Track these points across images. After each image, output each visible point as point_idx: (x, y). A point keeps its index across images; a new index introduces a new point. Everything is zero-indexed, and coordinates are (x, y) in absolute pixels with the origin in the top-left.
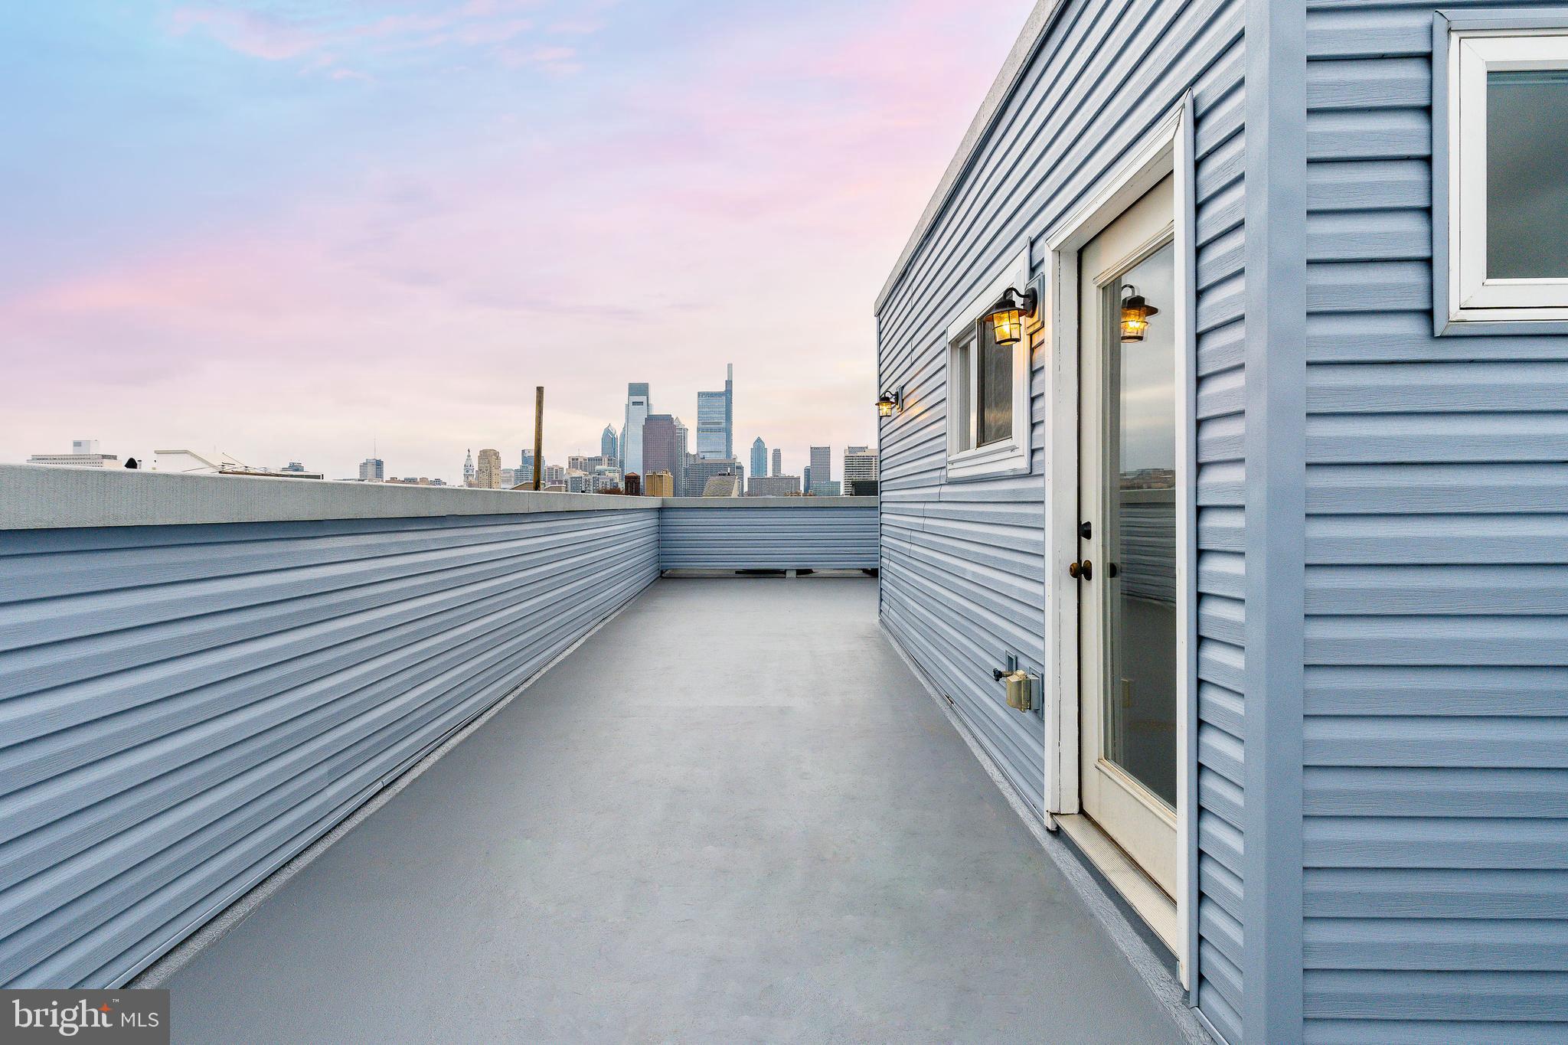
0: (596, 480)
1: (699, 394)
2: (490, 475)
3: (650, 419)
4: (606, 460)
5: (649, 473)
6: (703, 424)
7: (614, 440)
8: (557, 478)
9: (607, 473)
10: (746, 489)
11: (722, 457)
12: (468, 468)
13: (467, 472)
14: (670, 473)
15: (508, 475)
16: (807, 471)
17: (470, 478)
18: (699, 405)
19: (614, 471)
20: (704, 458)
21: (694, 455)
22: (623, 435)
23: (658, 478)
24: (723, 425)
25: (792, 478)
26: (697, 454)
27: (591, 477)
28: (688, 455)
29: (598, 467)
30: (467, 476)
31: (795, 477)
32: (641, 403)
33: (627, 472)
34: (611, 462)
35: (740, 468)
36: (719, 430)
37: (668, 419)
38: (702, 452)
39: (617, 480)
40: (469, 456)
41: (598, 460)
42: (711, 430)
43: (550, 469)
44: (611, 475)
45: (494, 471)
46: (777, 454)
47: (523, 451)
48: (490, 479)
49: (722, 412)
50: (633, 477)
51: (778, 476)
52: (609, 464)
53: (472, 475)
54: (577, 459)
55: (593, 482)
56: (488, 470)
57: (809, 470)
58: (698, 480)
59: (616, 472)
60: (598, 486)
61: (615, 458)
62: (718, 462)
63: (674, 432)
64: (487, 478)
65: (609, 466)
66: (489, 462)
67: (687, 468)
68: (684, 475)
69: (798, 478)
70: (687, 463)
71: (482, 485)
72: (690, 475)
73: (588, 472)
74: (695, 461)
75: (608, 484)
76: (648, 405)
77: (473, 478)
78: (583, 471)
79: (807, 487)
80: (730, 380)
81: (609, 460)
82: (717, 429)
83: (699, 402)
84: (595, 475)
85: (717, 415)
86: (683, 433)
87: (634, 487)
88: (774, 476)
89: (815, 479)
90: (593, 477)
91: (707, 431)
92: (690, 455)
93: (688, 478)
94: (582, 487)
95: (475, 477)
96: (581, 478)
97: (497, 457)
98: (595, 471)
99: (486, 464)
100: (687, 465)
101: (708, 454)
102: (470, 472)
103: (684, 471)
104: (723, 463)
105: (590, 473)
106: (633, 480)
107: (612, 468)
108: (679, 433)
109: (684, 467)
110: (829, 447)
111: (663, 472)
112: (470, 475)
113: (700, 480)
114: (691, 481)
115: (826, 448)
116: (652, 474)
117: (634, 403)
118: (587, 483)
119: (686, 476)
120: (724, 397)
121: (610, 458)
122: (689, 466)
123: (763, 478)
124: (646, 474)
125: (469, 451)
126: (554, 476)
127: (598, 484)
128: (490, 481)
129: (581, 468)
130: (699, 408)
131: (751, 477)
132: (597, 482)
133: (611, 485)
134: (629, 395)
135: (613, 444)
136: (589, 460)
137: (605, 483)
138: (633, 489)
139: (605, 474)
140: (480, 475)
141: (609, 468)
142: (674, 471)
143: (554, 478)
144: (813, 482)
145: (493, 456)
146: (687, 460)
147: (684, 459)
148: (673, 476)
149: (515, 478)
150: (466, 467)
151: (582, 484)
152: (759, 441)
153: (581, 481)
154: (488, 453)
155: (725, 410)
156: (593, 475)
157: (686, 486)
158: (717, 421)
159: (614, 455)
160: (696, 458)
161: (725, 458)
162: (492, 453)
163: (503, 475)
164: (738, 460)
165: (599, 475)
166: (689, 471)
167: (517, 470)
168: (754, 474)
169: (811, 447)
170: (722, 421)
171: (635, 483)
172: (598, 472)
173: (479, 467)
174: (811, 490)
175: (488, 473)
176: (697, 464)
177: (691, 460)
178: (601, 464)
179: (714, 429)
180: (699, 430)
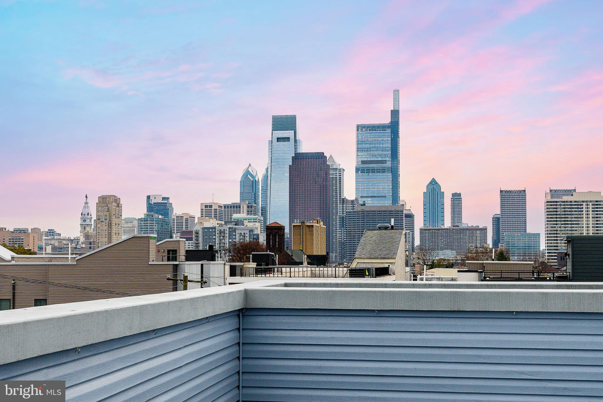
0: (232, 231)
1: (358, 127)
2: (110, 225)
3: (298, 158)
4: (245, 207)
5: (297, 223)
6: (363, 162)
7: (254, 183)
8: (187, 227)
9: (246, 223)
10: (417, 243)
11: (387, 203)
12: (85, 217)
13: (85, 221)
14: (322, 223)
15: (130, 225)
16: (496, 221)
17: (88, 229)
18: (358, 141)
19: (255, 221)
20: (364, 205)
21: (352, 201)
22: (266, 177)
23: (308, 229)
24: (389, 164)
25: (477, 229)
26: (356, 199)
27: (226, 228)
28: (344, 201)
29: (235, 216)
30: (84, 227)
31: (481, 227)
32: (287, 139)
33: (270, 221)
34: (251, 210)
35: (410, 216)
36: (383, 171)
37: (320, 156)
38: (362, 197)
39: (256, 232)
40: (86, 203)
41: (236, 207)
42: (373, 171)
43: (180, 218)
44: (250, 225)
45: (114, 221)
46: (457, 198)
47: (148, 197)
48: (109, 229)
49: (387, 149)
50: (276, 229)
51: (458, 226)
52: (249, 213)
53: (89, 225)
54: (211, 206)
55: (229, 233)
56: (107, 221)
57: (498, 219)
58: (357, 231)
59: (256, 222)
60: (235, 238)
61: (256, 205)
62: (380, 211)
63: (327, 173)
64: (106, 228)
65: (248, 214)
66: (108, 210)
67: (343, 218)
68: (340, 225)
69: (485, 230)
70: (343, 211)
71: (100, 236)
72: (347, 225)
73: (223, 223)
74: (353, 209)
75: (246, 235)
76: (296, 141)
77: (91, 228)
78: (219, 220)
79: (496, 243)
80: (397, 109)
81: (248, 207)
82: (380, 170)
83: (358, 136)
84: (231, 226)
85: (380, 152)
86: (338, 174)
87: (277, 240)
88: (454, 226)
89: (507, 233)
90: (229, 228)
91: (368, 171)
92: (347, 201)
93: (345, 230)
94: (215, 239)
95: (93, 227)
96: (215, 228)
97: (118, 204)
98: (232, 220)
99: (106, 213)
100: (343, 214)
101: (370, 199)
102: (88, 222)
103: (340, 220)
104: (387, 211)
105: (226, 223)
106: (276, 231)
107: (252, 216)
108: (333, 174)
109: (339, 216)
110: (524, 191)
111: (313, 222)
112: (87, 225)
113: (360, 231)
114: (348, 233)
115: (520, 191)
116: (300, 224)
117: (279, 139)
118: (222, 234)
119: (343, 227)
120: (389, 131)
121: (250, 205)
122: (346, 215)
123: (439, 229)
124: (293, 224)
125: (86, 197)
126: (184, 227)
127: (235, 235)
128: (109, 231)
129: (215, 217)
130: (358, 144)
131: (423, 228)
132: (234, 234)
133: (250, 237)
134: (273, 130)
135: (254, 189)
136: (225, 207)
137: (243, 234)
138: (276, 242)
139: (243, 225)
140: (99, 226)
141: (248, 216)
142: (328, 220)
143: (184, 228)
144: (505, 234)
145: (114, 204)
146: (343, 207)
147: (340, 206)
148: (325, 227)
149: (138, 229)
150: (83, 216)
151: (215, 235)
152: (433, 183)
153: (215, 232)
154: (108, 199)
155: (390, 145)
156: (229, 226)
157: (342, 238)
158: (380, 159)
159: (255, 201)
160: (355, 205)
161: (391, 204)
162: (112, 199)
163: (125, 226)
164: (407, 207)
165: (236, 225)
166: (346, 221)
167: (140, 220)
168: (428, 225)
169: (501, 191)
170: (387, 159)
171: (279, 235)
172: (234, 222)
173: (97, 215)
174: (501, 246)
175: (107, 223)
176: (355, 212)
177: (347, 207)
178: (240, 213)
179: (377, 170)
180: (357, 170)
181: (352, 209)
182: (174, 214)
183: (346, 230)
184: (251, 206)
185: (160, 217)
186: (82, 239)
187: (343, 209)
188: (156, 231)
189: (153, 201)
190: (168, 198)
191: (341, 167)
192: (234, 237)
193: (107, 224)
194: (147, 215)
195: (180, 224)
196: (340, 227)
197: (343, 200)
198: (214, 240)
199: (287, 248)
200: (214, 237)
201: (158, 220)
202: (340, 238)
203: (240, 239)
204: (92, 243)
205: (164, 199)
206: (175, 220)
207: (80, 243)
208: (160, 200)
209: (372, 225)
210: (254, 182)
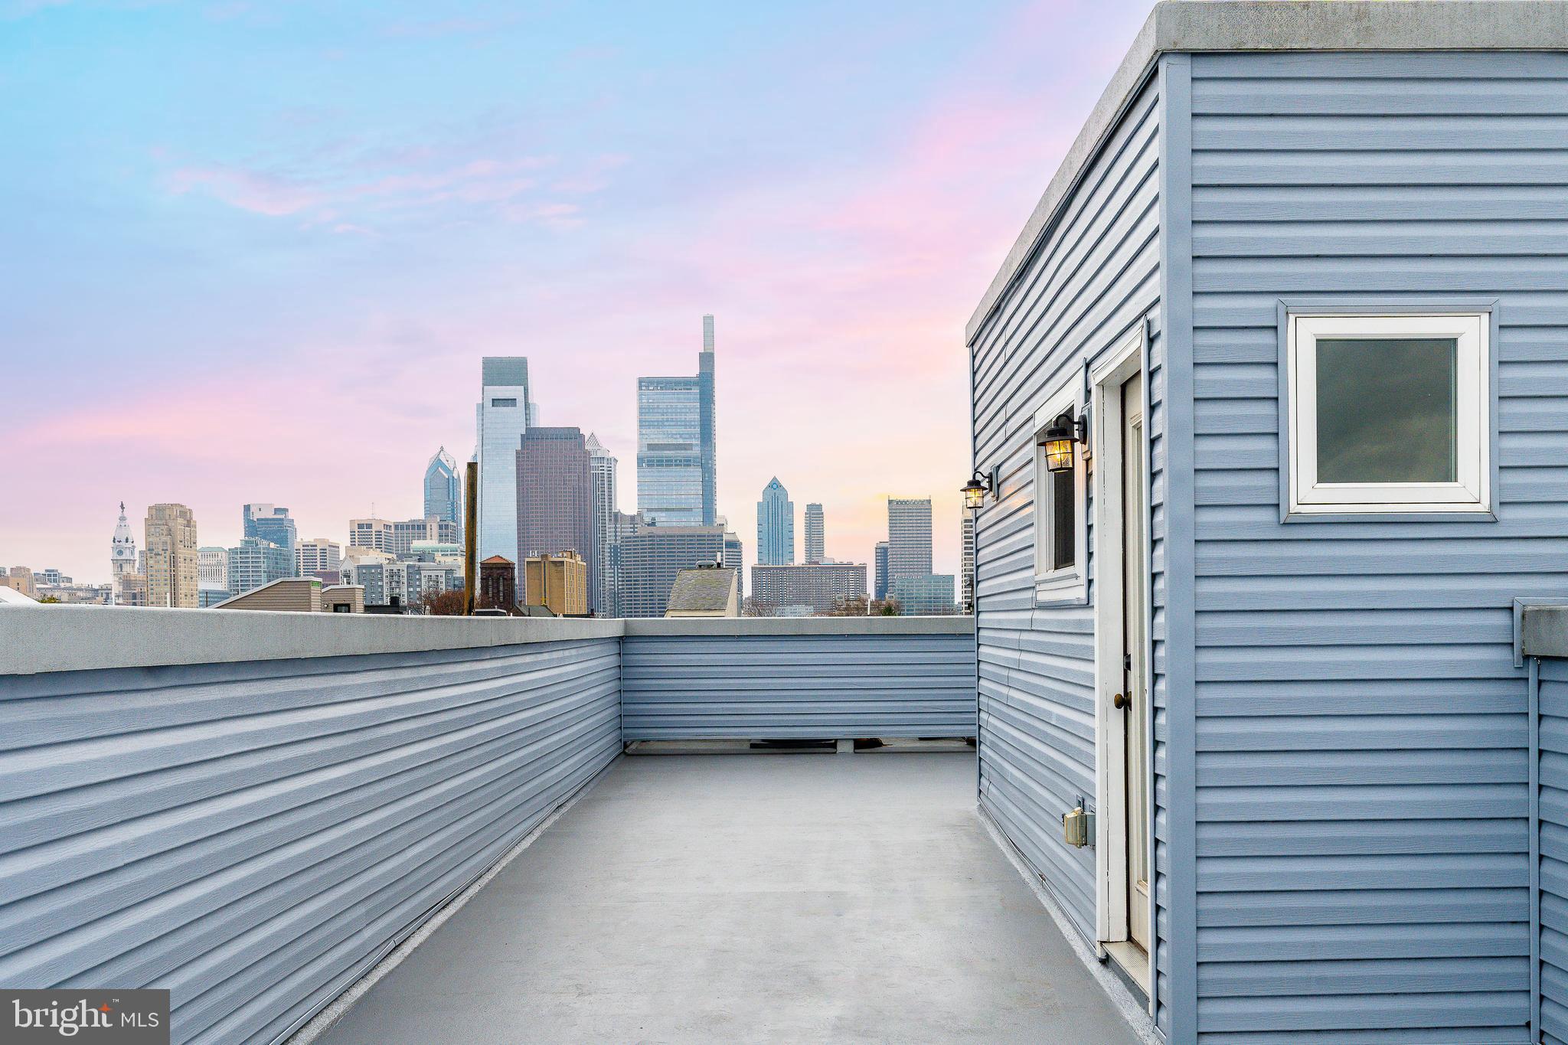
0: (414, 573)
1: (641, 381)
2: (173, 562)
3: (533, 437)
4: (435, 527)
5: (534, 556)
6: (651, 447)
7: (451, 483)
8: (324, 565)
9: (438, 557)
10: (747, 592)
11: (693, 522)
12: (120, 545)
13: (120, 553)
14: (579, 558)
15: (214, 561)
16: (882, 553)
17: (127, 568)
18: (641, 408)
19: (453, 553)
21: (633, 518)
23: (553, 568)
24: (696, 451)
25: (850, 567)
26: (640, 514)
27: (402, 566)
28: (617, 517)
29: (417, 544)
30: (119, 565)
31: (856, 564)
32: (511, 402)
33: (483, 555)
34: (446, 532)
35: (734, 545)
36: (687, 463)
37: (573, 436)
38: (649, 510)
40: (123, 519)
41: (418, 528)
42: (669, 463)
43: (310, 547)
44: (448, 562)
45: (182, 552)
46: (815, 513)
47: (247, 508)
48: (173, 569)
49: (693, 423)
50: (498, 569)
51: (817, 563)
52: (442, 538)
53: (130, 560)
54: (370, 526)
55: (408, 577)
56: (168, 553)
57: (885, 549)
58: (642, 573)
59: (456, 555)
60: (420, 586)
61: (455, 524)
62: (681, 536)
63: (586, 467)
64: (166, 566)
65: (440, 541)
66: (170, 533)
67: (616, 547)
68: (611, 560)
69: (862, 569)
70: (616, 536)
71: (154, 583)
72: (623, 561)
73: (395, 556)
74: (634, 532)
75: (440, 580)
76: (527, 406)
77: (133, 567)
78: (385, 552)
79: (881, 591)
80: (709, 351)
81: (441, 527)
82: (681, 461)
83: (640, 399)
84: (411, 563)
85: (682, 430)
86: (605, 468)
87: (501, 588)
88: (810, 563)
89: (899, 574)
90: (408, 567)
91: (661, 463)
92: (623, 516)
93: (620, 571)
94: (382, 586)
95: (137, 565)
96: (381, 566)
97: (189, 521)
98: (412, 552)
99: (164, 538)
100: (616, 540)
101: (664, 514)
102: (126, 555)
103: (610, 552)
104: (694, 536)
105: (401, 557)
106: (498, 572)
107: (448, 545)
108: (596, 468)
109: (609, 544)
110: (929, 501)
111: (563, 555)
112: (127, 560)
113: (646, 572)
114: (625, 575)
115: (922, 502)
116: (539, 559)
117: (495, 402)
118: (396, 578)
119: (616, 564)
120: (696, 390)
121: (444, 523)
122: (622, 542)
123: (785, 568)
124: (527, 559)
125: (122, 507)
126: (318, 564)
127: (420, 580)
128: (173, 573)
129: (379, 546)
130: (641, 413)
131: (758, 566)
132: (417, 577)
133: (447, 583)
134: (484, 385)
135: (451, 494)
136: (396, 527)
137: (434, 578)
138: (499, 591)
139: (434, 560)
140: (151, 562)
141: (442, 545)
142: (588, 552)
143: (319, 567)
144: (896, 577)
145: (180, 520)
146: (616, 528)
147: (609, 527)
148: (585, 564)
149: (230, 567)
150: (117, 543)
151: (382, 580)
152: (775, 486)
153: (381, 574)
154: (168, 512)
155: (698, 417)
156: (407, 563)
157: (614, 585)
158: (681, 441)
159: (453, 518)
160: (637, 524)
161: (701, 523)
162: (176, 512)
163: (203, 562)
164: (729, 529)
165: (420, 560)
166: (621, 554)
167: (233, 551)
168: (765, 560)
169: (890, 502)
170: (694, 442)
171: (504, 579)
172: (417, 555)
173: (148, 543)
174: (890, 597)
175: (168, 557)
176: (638, 537)
177: (624, 528)
178: (425, 538)
179: (676, 461)
180: (640, 461)
181: (631, 532)
182: (298, 540)
183: (622, 569)
184: (447, 526)
185: (272, 545)
186: (116, 589)
187: (616, 532)
188: (265, 572)
189: (257, 516)
190: (286, 510)
191: (611, 455)
192: (418, 583)
193: (168, 559)
194: (246, 542)
195: (310, 559)
196: (611, 565)
197: (616, 514)
198: (380, 590)
199: (521, 602)
200: (380, 583)
201: (268, 552)
202: (612, 585)
203: (429, 587)
204: (138, 596)
205: (277, 511)
206: (301, 552)
207: (113, 596)
208: (271, 515)
209: (668, 560)
210: (451, 481)
